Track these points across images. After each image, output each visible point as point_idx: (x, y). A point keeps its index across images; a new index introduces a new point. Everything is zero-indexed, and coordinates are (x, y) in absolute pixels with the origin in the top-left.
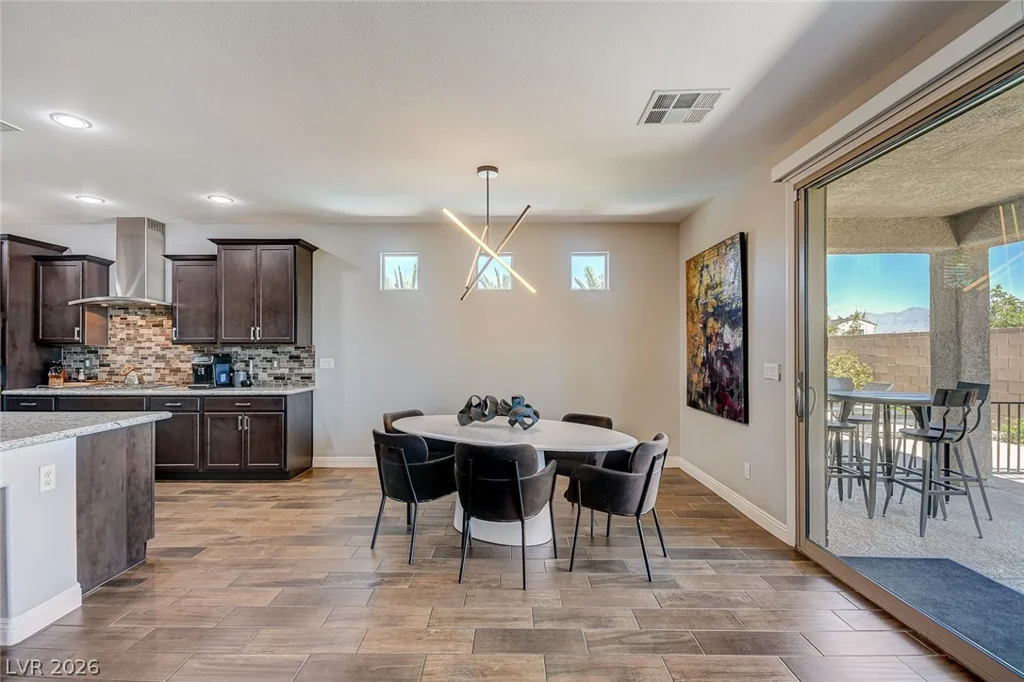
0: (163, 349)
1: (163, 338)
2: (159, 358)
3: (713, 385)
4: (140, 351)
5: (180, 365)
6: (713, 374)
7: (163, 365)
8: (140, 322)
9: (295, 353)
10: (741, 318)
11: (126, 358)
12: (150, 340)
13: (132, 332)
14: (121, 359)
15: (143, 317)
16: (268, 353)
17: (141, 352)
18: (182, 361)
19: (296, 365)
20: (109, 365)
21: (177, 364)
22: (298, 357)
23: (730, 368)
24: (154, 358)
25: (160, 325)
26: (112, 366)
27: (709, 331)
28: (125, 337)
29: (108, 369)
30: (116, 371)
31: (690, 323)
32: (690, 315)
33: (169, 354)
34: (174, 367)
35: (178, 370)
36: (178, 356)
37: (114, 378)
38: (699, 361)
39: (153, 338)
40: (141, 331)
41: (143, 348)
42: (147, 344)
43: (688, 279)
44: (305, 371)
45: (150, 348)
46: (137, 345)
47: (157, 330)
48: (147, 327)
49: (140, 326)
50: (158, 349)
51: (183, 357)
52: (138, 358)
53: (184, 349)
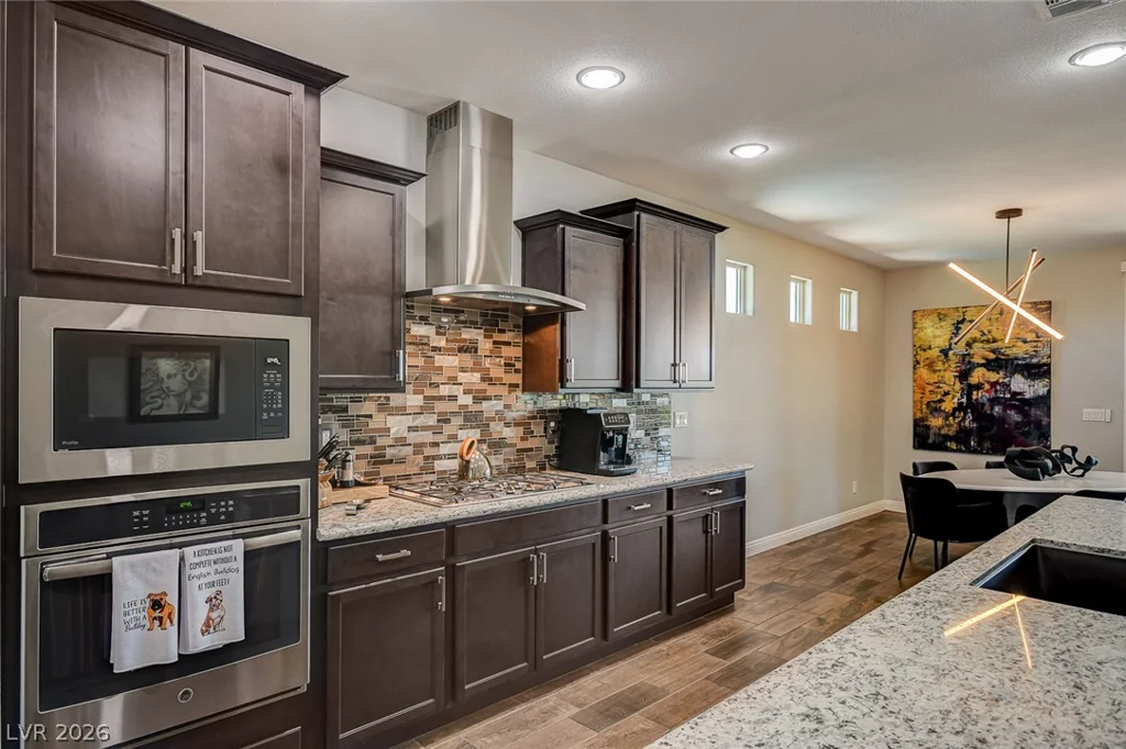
0: (477, 400)
1: (477, 376)
2: (471, 419)
4: (436, 403)
5: (507, 432)
7: (475, 434)
8: (443, 342)
11: (409, 421)
12: (453, 381)
14: (397, 425)
15: (440, 329)
17: (440, 406)
18: (507, 425)
20: (373, 442)
21: (498, 430)
24: (461, 420)
25: (469, 348)
26: (380, 442)
29: (368, 450)
30: (389, 453)
36: (501, 416)
37: (385, 470)
39: (462, 377)
40: (440, 360)
41: (441, 398)
42: (449, 390)
45: (453, 398)
46: (429, 392)
47: (467, 359)
48: (449, 352)
49: (435, 349)
50: (467, 400)
51: (510, 415)
52: (432, 420)
53: (511, 400)
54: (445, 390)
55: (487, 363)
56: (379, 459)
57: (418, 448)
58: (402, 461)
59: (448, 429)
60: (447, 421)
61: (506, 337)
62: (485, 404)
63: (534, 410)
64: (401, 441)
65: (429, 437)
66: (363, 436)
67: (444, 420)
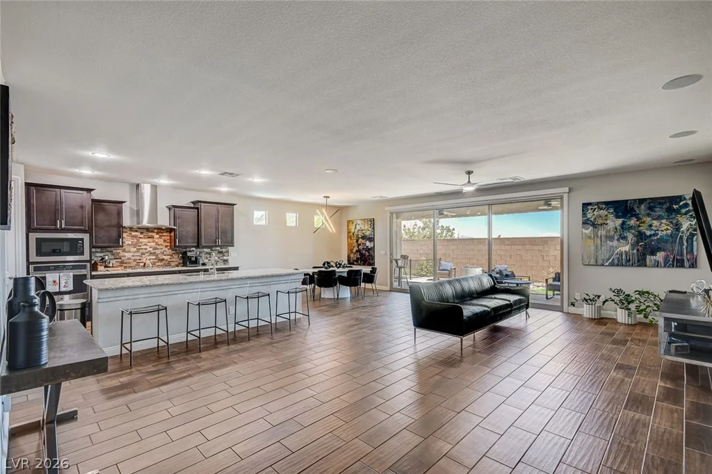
0: (154, 249)
1: (154, 244)
2: (151, 254)
3: (361, 258)
5: (164, 257)
6: (361, 254)
7: (154, 257)
8: (142, 236)
9: (221, 250)
10: (371, 239)
11: (132, 254)
12: (146, 245)
13: (135, 241)
14: (128, 255)
15: (142, 233)
16: (208, 250)
17: (141, 251)
18: (165, 255)
19: (221, 255)
21: (161, 257)
22: (222, 252)
23: (369, 253)
24: (148, 254)
25: (151, 237)
27: (359, 242)
28: (130, 243)
29: (120, 260)
30: (125, 261)
31: (349, 240)
32: (349, 237)
34: (161, 258)
35: (163, 260)
36: (163, 253)
37: (124, 265)
38: (354, 251)
39: (148, 244)
40: (141, 240)
41: (142, 249)
42: (145, 247)
43: (348, 226)
44: (225, 258)
45: (146, 249)
46: (138, 247)
47: (151, 240)
48: (144, 238)
49: (140, 238)
51: (165, 253)
52: (139, 254)
53: (166, 249)
54: (142, 247)
55: (157, 240)
56: (122, 263)
57: (135, 260)
59: (144, 256)
61: (164, 234)
62: (157, 250)
63: (174, 252)
64: (129, 259)
65: (139, 258)
66: (118, 257)
67: (143, 254)
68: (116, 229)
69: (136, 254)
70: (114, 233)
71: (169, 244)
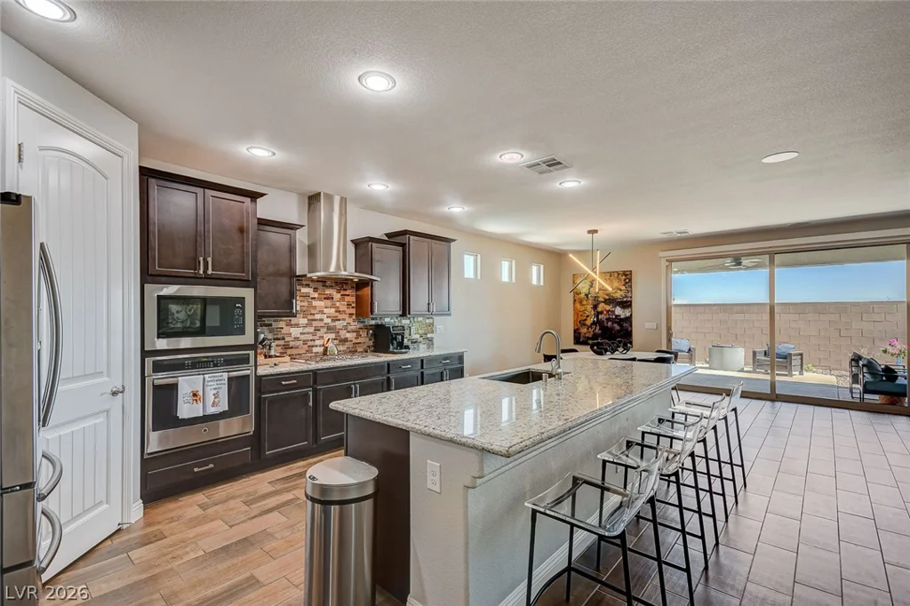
0: (333, 321)
1: (333, 310)
2: (330, 329)
3: (603, 334)
4: (314, 322)
5: (348, 335)
6: (603, 328)
7: (333, 336)
8: (316, 295)
11: (301, 330)
12: (322, 312)
13: (306, 304)
14: (295, 332)
15: (315, 290)
17: (315, 324)
18: (349, 332)
20: (283, 339)
21: (344, 334)
23: (621, 325)
24: (325, 330)
25: (330, 298)
26: (287, 339)
27: (600, 309)
29: (281, 342)
30: (291, 344)
32: (579, 301)
33: (338, 324)
36: (345, 328)
37: (289, 351)
38: (588, 323)
39: (326, 310)
40: (315, 303)
41: (316, 320)
42: (320, 316)
44: (429, 336)
45: (321, 320)
46: (310, 317)
47: (329, 303)
48: (320, 299)
49: (313, 298)
50: (329, 321)
51: (350, 328)
52: (312, 330)
53: (351, 321)
54: (317, 317)
55: (338, 304)
56: (286, 347)
57: (305, 342)
58: (297, 348)
59: (319, 333)
60: (319, 330)
61: (347, 293)
62: (337, 323)
63: (361, 325)
64: (297, 339)
65: (310, 337)
66: (279, 336)
67: (317, 329)
68: (285, 280)
69: (306, 330)
70: (283, 288)
71: (354, 311)
